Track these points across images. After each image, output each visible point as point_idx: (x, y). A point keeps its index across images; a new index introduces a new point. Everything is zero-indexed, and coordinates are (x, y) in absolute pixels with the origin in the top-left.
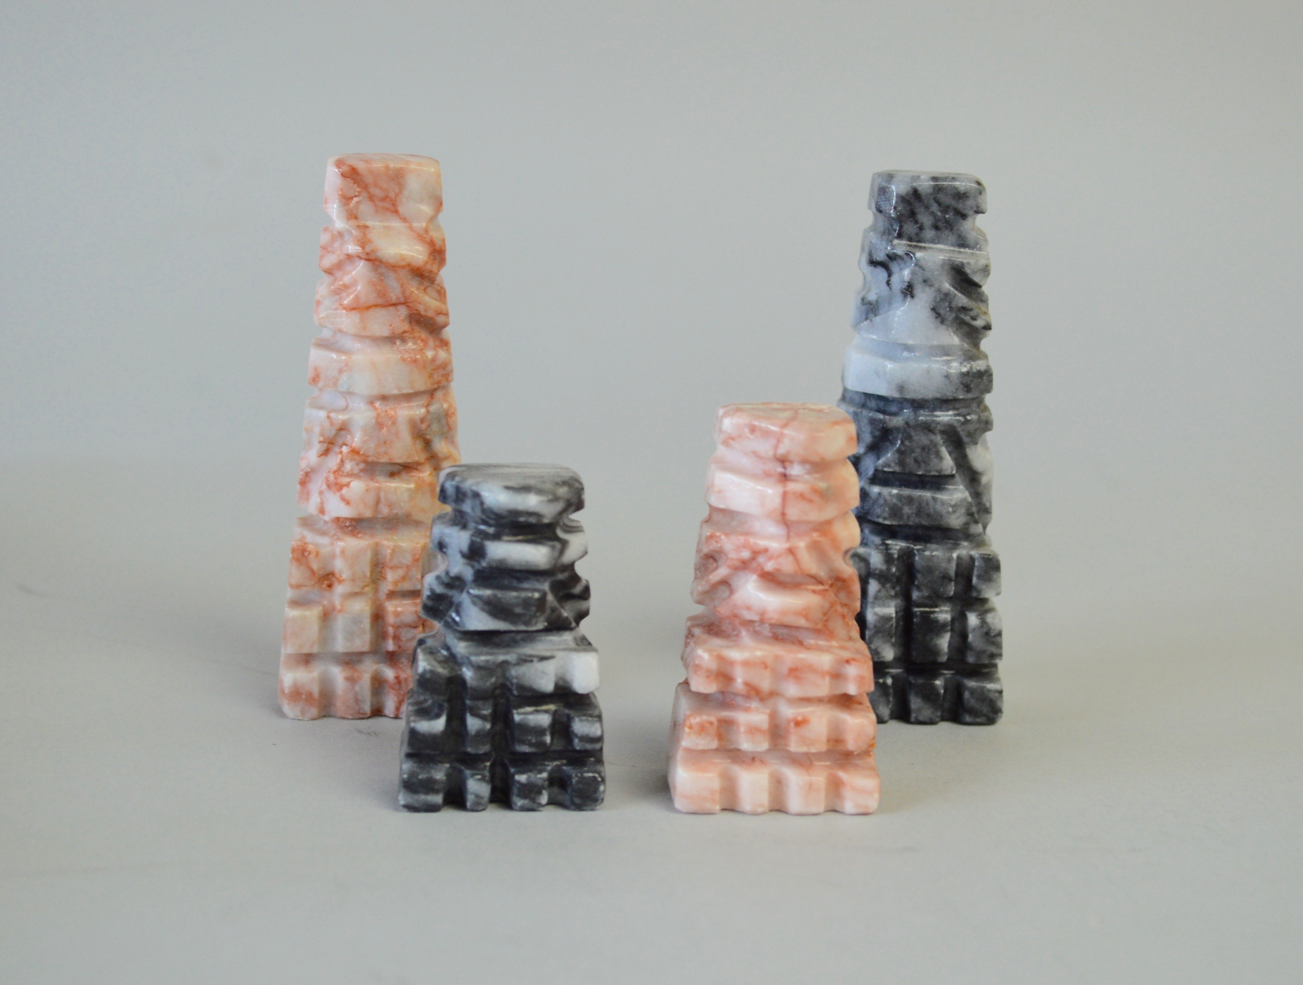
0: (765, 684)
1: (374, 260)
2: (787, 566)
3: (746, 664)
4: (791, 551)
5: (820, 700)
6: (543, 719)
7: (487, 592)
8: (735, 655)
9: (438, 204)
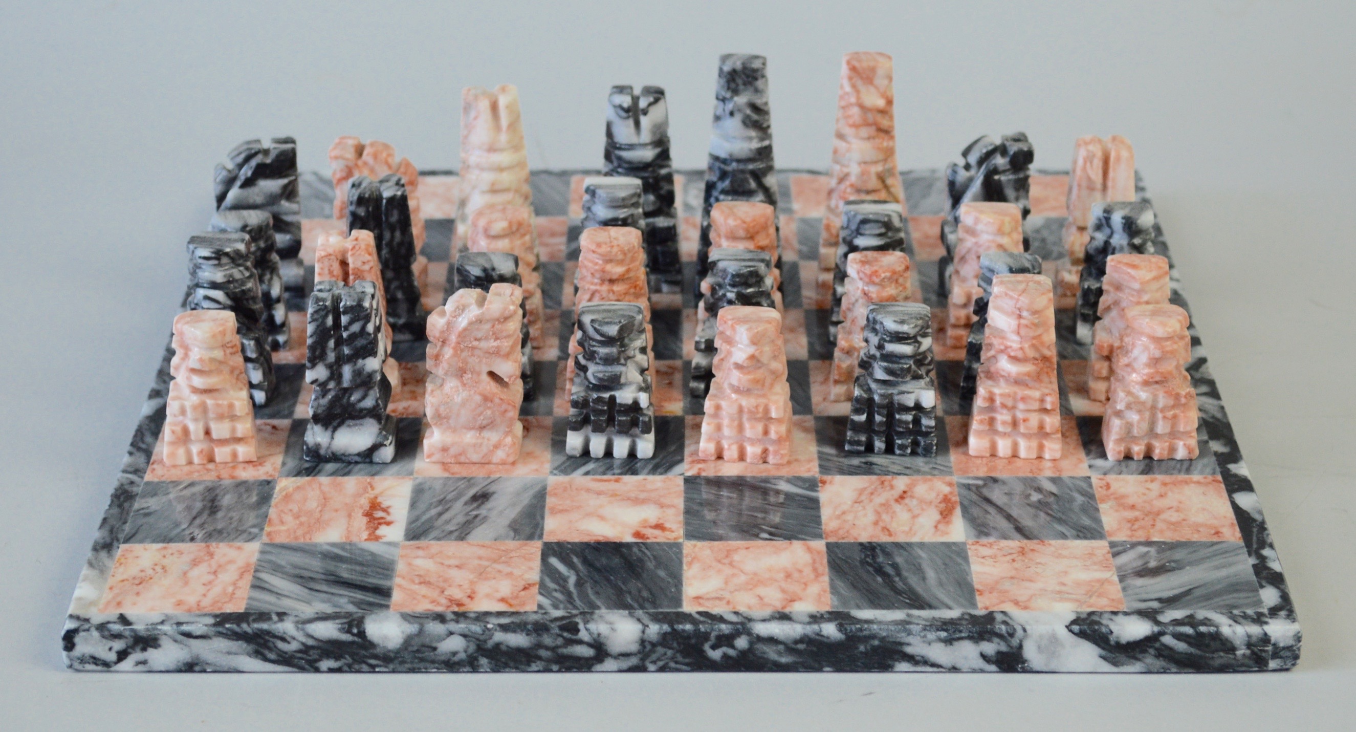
0: (1010, 403)
1: (862, 107)
2: (1020, 354)
3: (1001, 395)
4: (1021, 349)
5: (1035, 411)
6: (909, 417)
7: (885, 364)
8: (997, 391)
9: (890, 79)
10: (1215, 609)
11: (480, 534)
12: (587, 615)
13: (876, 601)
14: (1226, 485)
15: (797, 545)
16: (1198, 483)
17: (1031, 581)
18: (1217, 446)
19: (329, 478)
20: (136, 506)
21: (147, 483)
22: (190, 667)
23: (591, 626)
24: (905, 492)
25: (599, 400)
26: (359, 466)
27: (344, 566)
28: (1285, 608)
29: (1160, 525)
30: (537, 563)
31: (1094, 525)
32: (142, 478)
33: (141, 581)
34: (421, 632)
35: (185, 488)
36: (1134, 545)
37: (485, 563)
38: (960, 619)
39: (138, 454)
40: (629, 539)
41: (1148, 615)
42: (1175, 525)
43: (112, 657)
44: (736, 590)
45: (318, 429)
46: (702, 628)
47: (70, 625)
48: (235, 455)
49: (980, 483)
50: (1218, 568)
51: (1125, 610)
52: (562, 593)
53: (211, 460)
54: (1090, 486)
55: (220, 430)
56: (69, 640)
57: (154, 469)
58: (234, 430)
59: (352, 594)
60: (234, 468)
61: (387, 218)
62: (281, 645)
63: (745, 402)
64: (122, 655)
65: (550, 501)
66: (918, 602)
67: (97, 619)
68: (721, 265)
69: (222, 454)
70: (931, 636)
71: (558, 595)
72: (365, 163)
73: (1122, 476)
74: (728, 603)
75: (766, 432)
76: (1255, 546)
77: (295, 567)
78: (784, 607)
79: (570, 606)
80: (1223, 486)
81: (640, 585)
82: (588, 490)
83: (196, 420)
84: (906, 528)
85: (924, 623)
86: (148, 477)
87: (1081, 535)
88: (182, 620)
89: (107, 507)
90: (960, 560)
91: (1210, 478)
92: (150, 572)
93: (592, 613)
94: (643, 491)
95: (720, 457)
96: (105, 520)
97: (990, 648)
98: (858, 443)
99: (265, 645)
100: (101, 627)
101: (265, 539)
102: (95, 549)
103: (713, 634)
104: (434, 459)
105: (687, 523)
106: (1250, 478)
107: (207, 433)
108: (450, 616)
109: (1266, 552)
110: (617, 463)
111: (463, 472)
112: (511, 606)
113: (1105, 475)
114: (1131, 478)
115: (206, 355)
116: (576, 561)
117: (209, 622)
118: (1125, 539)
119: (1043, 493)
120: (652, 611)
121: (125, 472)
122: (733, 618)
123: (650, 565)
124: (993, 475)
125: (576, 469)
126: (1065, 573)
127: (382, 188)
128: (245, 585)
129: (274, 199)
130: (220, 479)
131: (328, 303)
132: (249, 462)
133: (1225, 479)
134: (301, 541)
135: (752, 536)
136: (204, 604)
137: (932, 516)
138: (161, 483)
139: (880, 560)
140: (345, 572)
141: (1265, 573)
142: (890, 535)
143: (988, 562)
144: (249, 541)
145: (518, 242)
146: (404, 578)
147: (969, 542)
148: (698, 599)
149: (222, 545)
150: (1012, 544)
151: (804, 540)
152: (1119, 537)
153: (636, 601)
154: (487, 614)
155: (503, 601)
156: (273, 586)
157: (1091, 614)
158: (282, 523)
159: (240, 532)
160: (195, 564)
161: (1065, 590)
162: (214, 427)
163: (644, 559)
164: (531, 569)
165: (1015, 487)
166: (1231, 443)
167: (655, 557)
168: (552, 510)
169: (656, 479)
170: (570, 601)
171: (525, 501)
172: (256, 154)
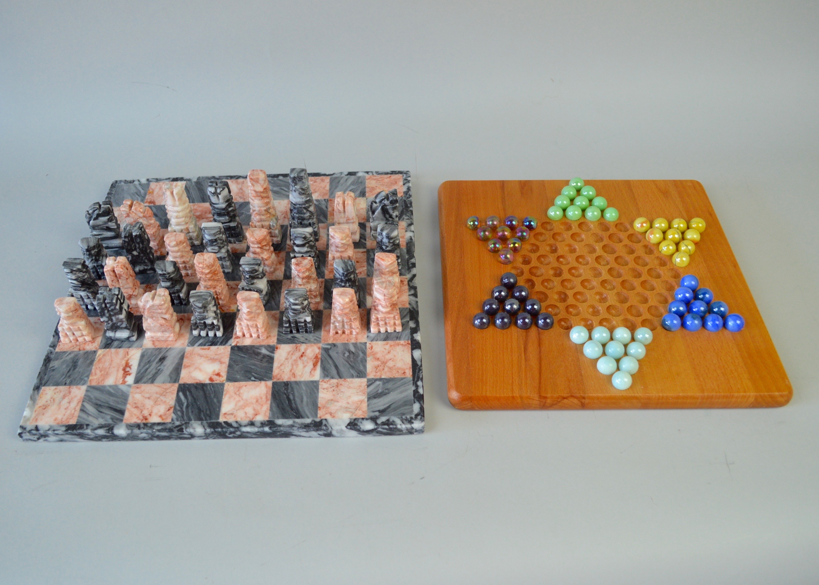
6: (303, 324)
10: (396, 415)
11: (160, 378)
12: (187, 424)
13: (285, 416)
14: (412, 346)
15: (263, 383)
16: (402, 345)
17: (338, 402)
18: (412, 325)
19: (115, 349)
20: (51, 365)
21: (57, 353)
22: (61, 441)
23: (188, 430)
24: (303, 353)
25: (200, 323)
26: (125, 343)
27: (112, 398)
28: (421, 414)
29: (386, 369)
30: (174, 396)
31: (364, 370)
32: (55, 349)
33: (45, 407)
34: (132, 432)
35: (68, 355)
36: (376, 380)
37: (158, 396)
38: (311, 424)
39: (56, 337)
40: (207, 382)
41: (374, 419)
42: (390, 368)
43: (35, 439)
44: (239, 409)
45: (109, 332)
46: (224, 430)
47: (19, 431)
48: (85, 339)
49: (329, 347)
50: (401, 392)
51: (367, 417)
52: (181, 411)
53: (77, 340)
54: (366, 348)
55: (77, 334)
56: (20, 435)
57: (59, 345)
58: (82, 333)
59: (112, 414)
60: (85, 344)
62: (88, 436)
63: (249, 323)
64: (38, 439)
65: (185, 361)
66: (299, 415)
67: (28, 429)
68: (243, 266)
69: (80, 339)
70: (301, 430)
71: (179, 413)
72: (133, 212)
73: (377, 342)
74: (235, 416)
75: (258, 330)
76: (416, 380)
77: (96, 399)
78: (253, 419)
79: (182, 419)
80: (410, 346)
81: (207, 407)
82: (199, 354)
83: (69, 331)
84: (300, 373)
85: (298, 425)
86: (57, 349)
87: (359, 375)
88: (56, 428)
89: (41, 366)
90: (316, 390)
91: (407, 342)
92: (49, 402)
93: (189, 423)
94: (216, 355)
95: (244, 335)
96: (40, 373)
97: (321, 433)
98: (287, 331)
99: (83, 436)
100: (30, 432)
101: (89, 384)
102: (34, 390)
103: (228, 432)
104: (150, 340)
105: (228, 372)
106: (420, 341)
107: (74, 334)
108: (142, 426)
109: (419, 383)
110: (211, 339)
111: (159, 345)
112: (163, 419)
113: (372, 341)
114: (380, 343)
115: (66, 315)
116: (188, 393)
117: (64, 429)
118: (373, 377)
119: (350, 352)
120: (209, 421)
121: (50, 346)
122: (235, 425)
123: (212, 396)
124: (334, 342)
125: (197, 342)
126: (350, 397)
127: (133, 231)
128: (78, 408)
129: (106, 223)
130: (80, 350)
131: (101, 301)
132: (90, 341)
133: (411, 342)
134: (100, 384)
135: (249, 379)
136: (64, 420)
137: (311, 365)
138: (61, 352)
139: (289, 391)
140: (112, 402)
141: (416, 395)
142: (295, 377)
143: (325, 391)
144: (83, 384)
145: (181, 247)
146: (130, 405)
147: (321, 381)
148: (225, 414)
149: (74, 387)
150: (334, 381)
151: (265, 380)
152: (371, 376)
153: (204, 416)
154: (154, 424)
155: (160, 416)
156: (87, 409)
157: (355, 419)
158: (96, 374)
159: (82, 379)
160: (64, 397)
161: (348, 406)
162: (75, 333)
163: (211, 392)
164: (172, 399)
165: (340, 349)
166: (417, 323)
167: (214, 391)
168: (185, 366)
169: (222, 347)
170: (183, 417)
171: (176, 361)
172: (96, 210)
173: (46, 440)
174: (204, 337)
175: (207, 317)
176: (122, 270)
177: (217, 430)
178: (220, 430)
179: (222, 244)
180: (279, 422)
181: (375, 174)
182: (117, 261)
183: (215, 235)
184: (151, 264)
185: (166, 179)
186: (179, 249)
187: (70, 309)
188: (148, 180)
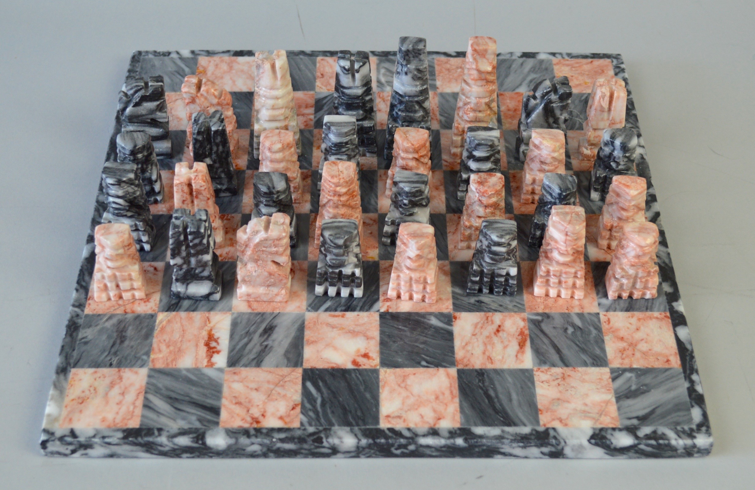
0: (558, 274)
1: (479, 70)
2: (565, 253)
3: (553, 271)
4: (567, 251)
5: (571, 277)
7: (491, 256)
8: (551, 269)
10: (667, 425)
11: (269, 360)
12: (327, 431)
13: (486, 423)
14: (673, 320)
15: (442, 370)
16: (657, 318)
17: (569, 402)
18: (667, 288)
19: (186, 313)
20: (80, 336)
21: (87, 316)
23: (330, 440)
24: (499, 326)
26: (203, 302)
27: (194, 388)
28: (705, 424)
29: (638, 355)
30: (299, 387)
31: (602, 355)
32: (83, 311)
33: (82, 401)
34: (236, 443)
35: (107, 320)
36: (624, 370)
37: (271, 387)
38: (531, 434)
40: (350, 366)
41: (632, 430)
42: (645, 354)
43: (68, 452)
44: (409, 410)
45: (178, 284)
46: (390, 441)
47: (43, 437)
48: (133, 296)
49: (539, 318)
50: (668, 390)
51: (620, 427)
52: (314, 412)
53: (121, 297)
54: (599, 320)
55: (124, 285)
56: (43, 445)
57: (90, 304)
58: (132, 285)
59: (199, 413)
60: (133, 303)
61: (214, 140)
62: (160, 448)
63: (414, 275)
64: (73, 452)
65: (308, 334)
66: (508, 421)
67: (58, 434)
69: (126, 295)
70: (514, 445)
71: (311, 414)
72: (202, 95)
73: (616, 313)
74: (404, 421)
75: (424, 288)
76: (688, 372)
77: (168, 389)
78: (435, 425)
79: (318, 423)
80: (670, 321)
81: (356, 405)
82: (328, 324)
83: (111, 282)
84: (500, 357)
85: (510, 437)
86: (87, 311)
87: (595, 363)
88: (106, 434)
89: (64, 336)
90: (530, 384)
91: (663, 314)
92: (87, 393)
93: (330, 430)
94: (356, 325)
95: (399, 297)
96: (63, 347)
97: (546, 450)
98: (475, 290)
99: (152, 448)
100: (61, 439)
101: (151, 365)
102: (57, 372)
103: (396, 445)
104: (243, 299)
105: (382, 353)
106: (685, 314)
107: (118, 286)
108: (252, 432)
109: (694, 377)
110: (343, 301)
111: (259, 308)
112: (286, 423)
113: (607, 311)
114: (621, 315)
115: (114, 253)
116: (321, 384)
117: (120, 435)
118: (618, 366)
119: (574, 325)
120: (363, 427)
121: (74, 306)
122: (407, 434)
123: (362, 388)
124: (547, 311)
125: (321, 306)
126: (587, 395)
127: (211, 124)
128: (140, 402)
129: (152, 112)
130: (126, 313)
131: (181, 229)
132: (141, 299)
133: (671, 314)
134: (170, 366)
135: (417, 364)
136: (118, 420)
137: (514, 346)
138: (93, 315)
139: (487, 384)
140: (195, 393)
141: (694, 394)
142: (492, 363)
143: (545, 385)
144: (142, 366)
145: (287, 153)
146: (227, 399)
147: (535, 369)
148: (388, 416)
149: (127, 370)
150: (558, 371)
151: (445, 367)
152: (616, 364)
153: (354, 419)
154: (272, 430)
155: (281, 418)
156: (155, 405)
157: (601, 430)
158: (160, 351)
159: (137, 359)
160: (112, 385)
161: (587, 409)
162: (121, 284)
163: (358, 382)
164: (296, 391)
165: (558, 322)
166: (674, 284)
167: (364, 381)
168: (308, 341)
169: (364, 315)
170: (318, 418)
171: (293, 333)
172: (141, 89)
173: (86, 454)
174: (332, 298)
175: (346, 263)
176: (204, 184)
177: (378, 441)
178: (383, 441)
179: (353, 150)
180: (479, 430)
181: (566, 58)
182: (194, 169)
183: (346, 134)
184: (228, 182)
185: (223, 52)
186: (284, 157)
187: (123, 242)
188: (193, 52)
